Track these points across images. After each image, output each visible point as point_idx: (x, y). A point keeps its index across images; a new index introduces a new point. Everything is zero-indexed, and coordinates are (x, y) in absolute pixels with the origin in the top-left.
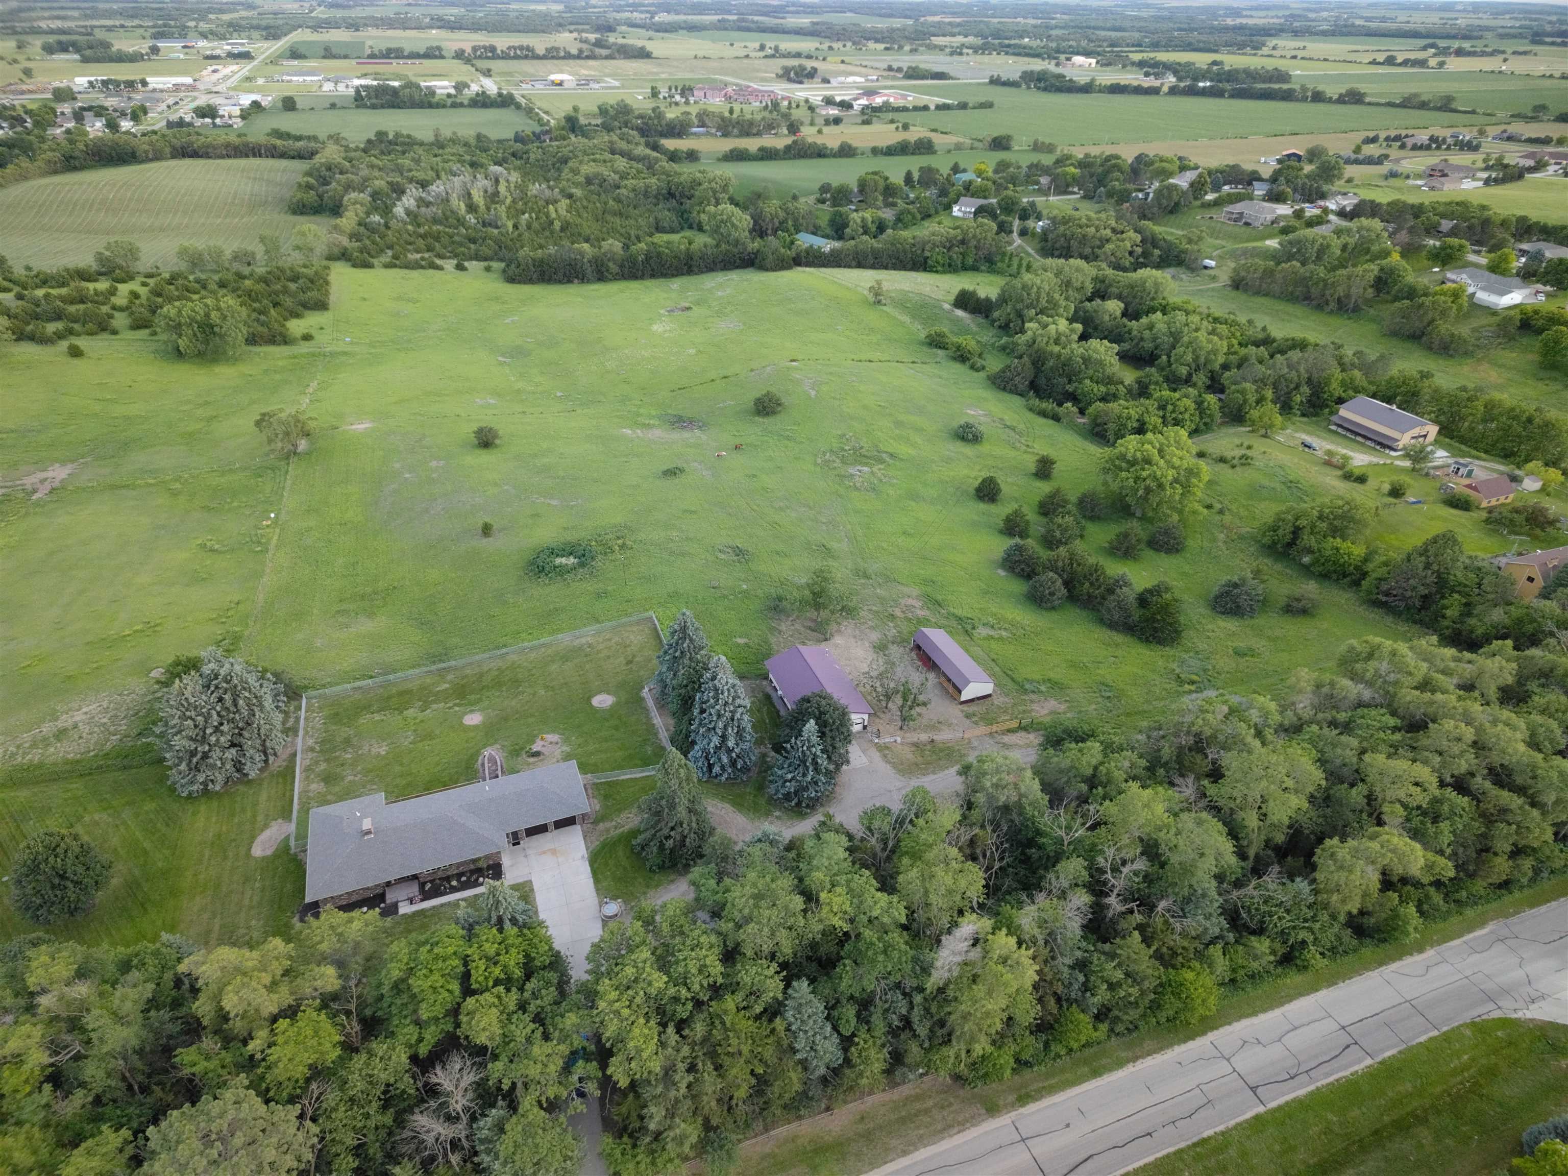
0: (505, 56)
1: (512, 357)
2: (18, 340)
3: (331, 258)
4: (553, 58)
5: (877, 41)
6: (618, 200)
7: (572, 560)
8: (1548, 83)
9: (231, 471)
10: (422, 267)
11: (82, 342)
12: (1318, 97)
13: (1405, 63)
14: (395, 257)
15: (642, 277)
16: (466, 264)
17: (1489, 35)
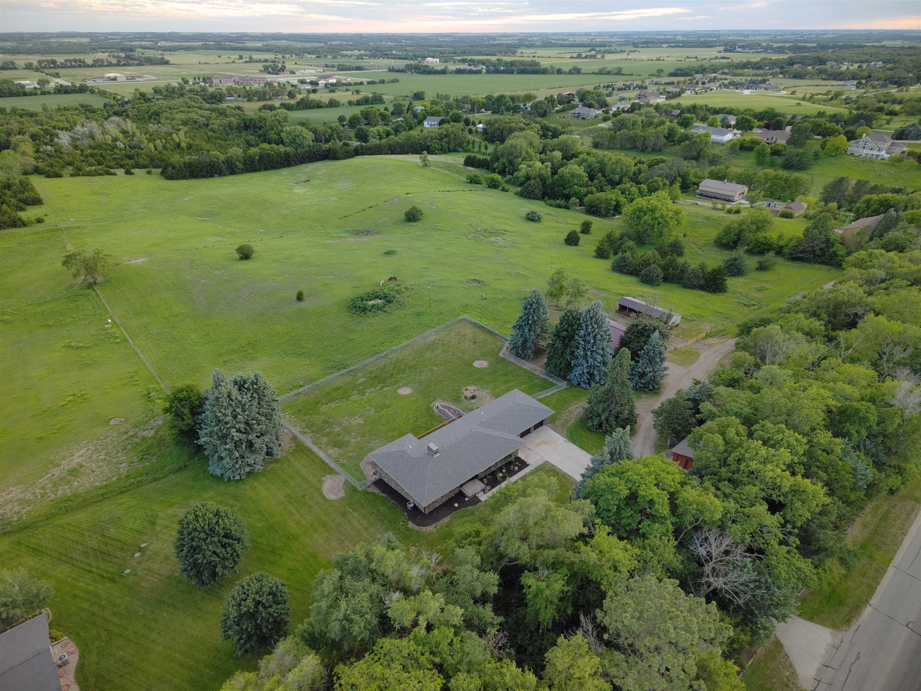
3: (27, 173)
5: (309, 53)
6: (213, 131)
7: (379, 301)
8: (652, 62)
12: (559, 72)
13: (586, 57)
14: (76, 170)
16: (133, 171)
17: (613, 45)
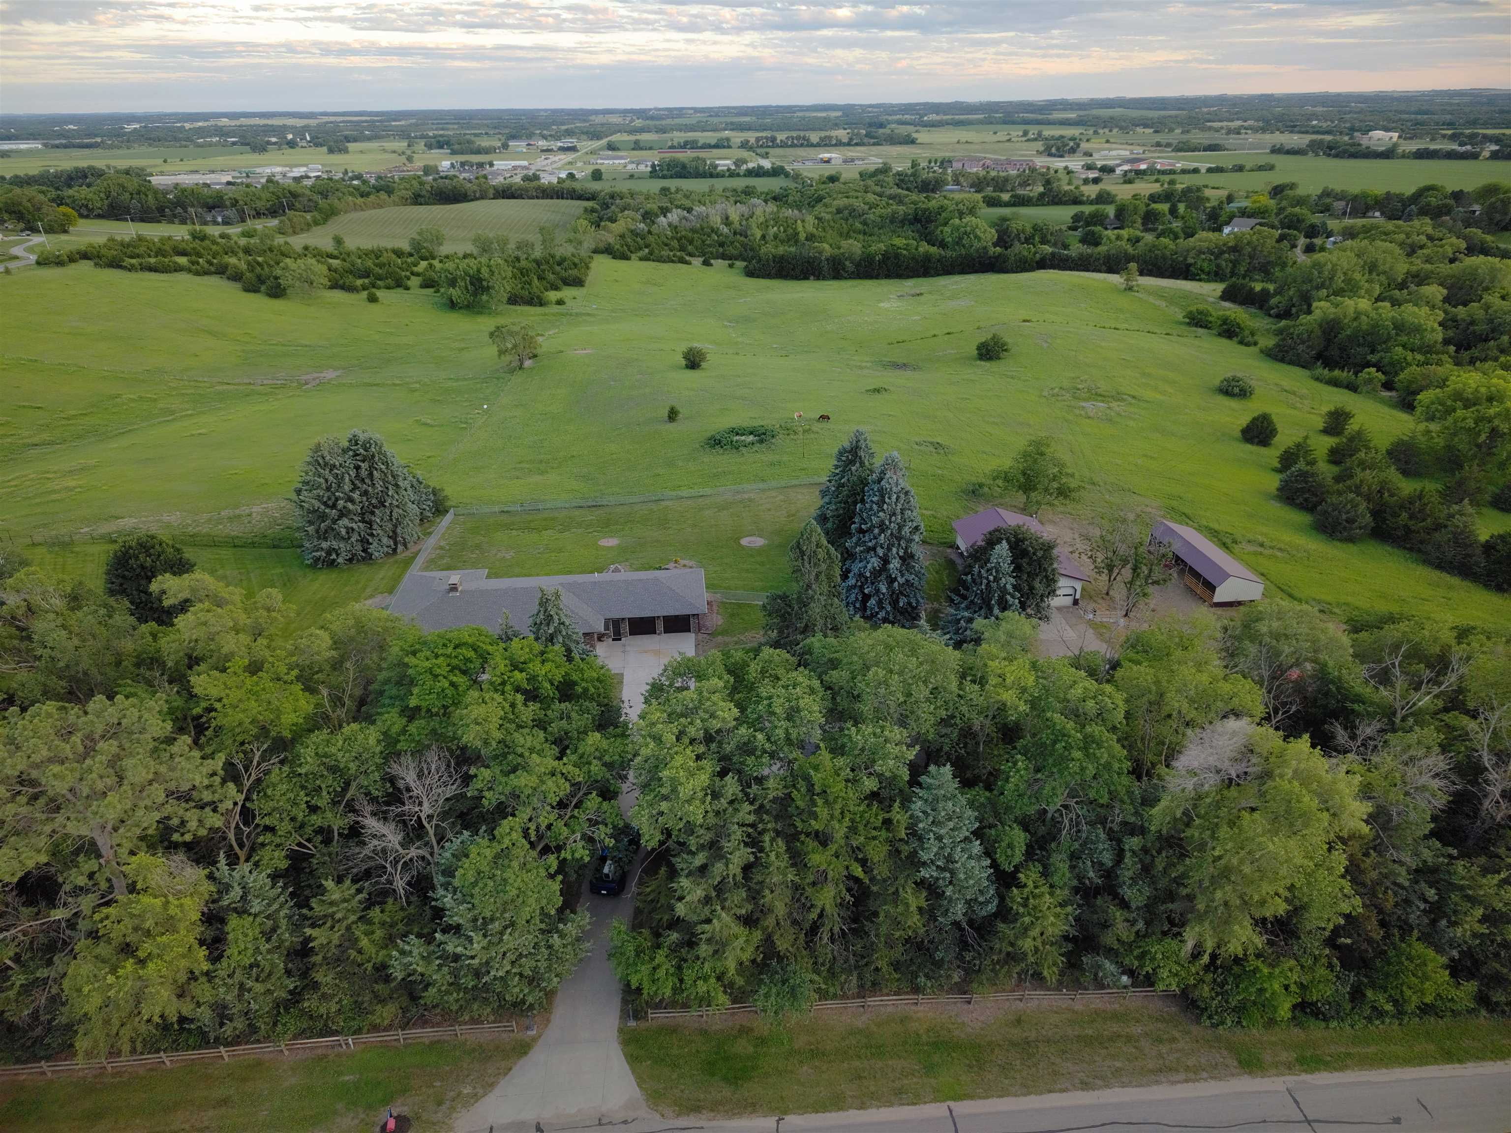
0: (784, 145)
1: (737, 322)
2: (332, 287)
3: (596, 251)
4: (826, 145)
6: (865, 223)
7: (751, 438)
9: (466, 379)
10: (673, 262)
11: (379, 293)
14: (651, 253)
15: (877, 277)
16: (712, 261)
